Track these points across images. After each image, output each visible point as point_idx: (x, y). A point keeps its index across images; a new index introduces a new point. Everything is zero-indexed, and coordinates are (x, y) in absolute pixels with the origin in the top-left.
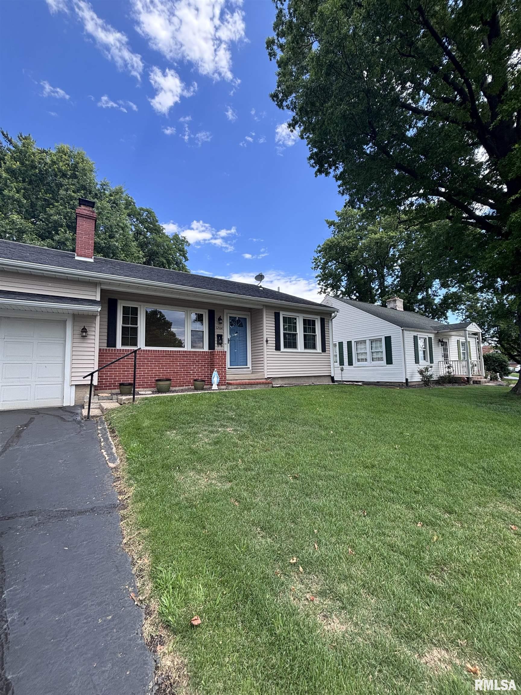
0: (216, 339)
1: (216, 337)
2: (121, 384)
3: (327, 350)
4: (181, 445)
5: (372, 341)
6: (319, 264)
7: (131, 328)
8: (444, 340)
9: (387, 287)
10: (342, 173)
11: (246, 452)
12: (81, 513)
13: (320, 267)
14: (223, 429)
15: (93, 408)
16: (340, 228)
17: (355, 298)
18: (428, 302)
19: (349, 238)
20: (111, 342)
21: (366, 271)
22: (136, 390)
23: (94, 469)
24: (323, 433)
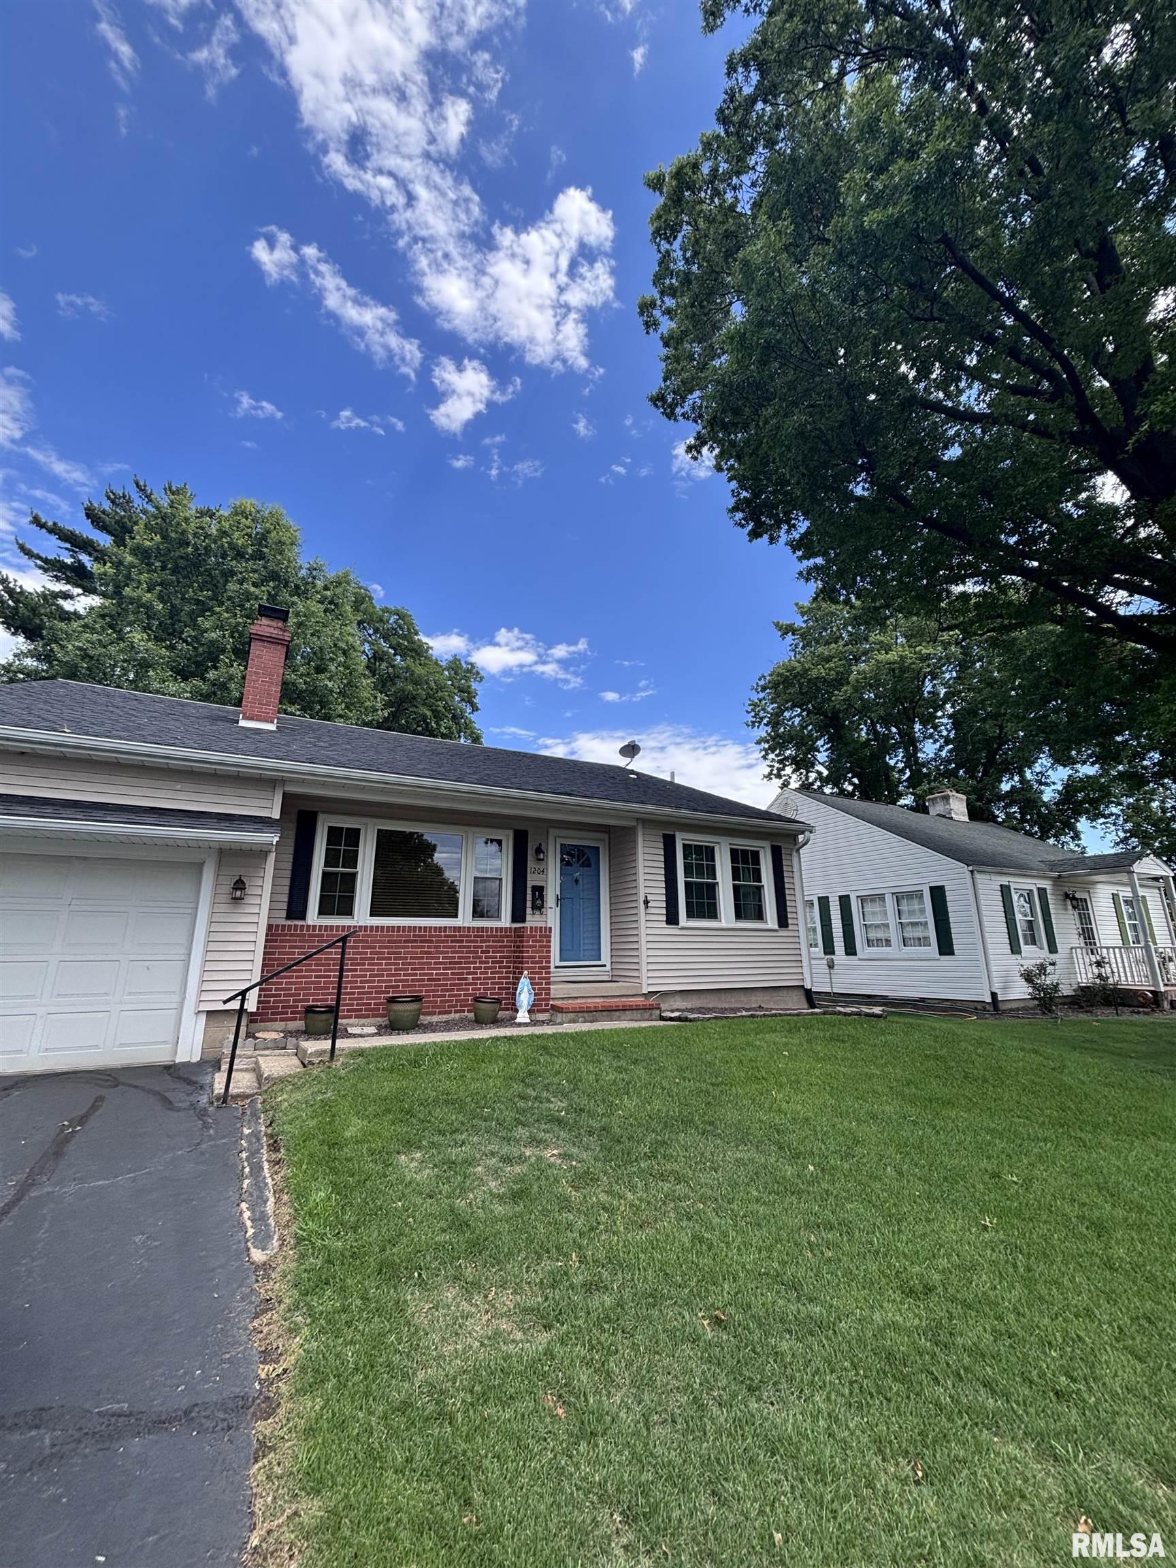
0: (529, 897)
1: (529, 891)
2: (309, 1010)
3: (790, 921)
4: (431, 1197)
5: (899, 898)
6: (762, 714)
7: (343, 874)
8: (1078, 895)
9: (923, 765)
10: (804, 536)
11: (592, 1229)
12: (160, 1423)
13: (765, 721)
14: (537, 1151)
15: (241, 1070)
16: (806, 637)
17: (850, 788)
18: (1026, 798)
19: (828, 659)
20: (296, 909)
21: (872, 729)
22: (340, 1021)
23: (213, 1270)
24: (789, 1171)
